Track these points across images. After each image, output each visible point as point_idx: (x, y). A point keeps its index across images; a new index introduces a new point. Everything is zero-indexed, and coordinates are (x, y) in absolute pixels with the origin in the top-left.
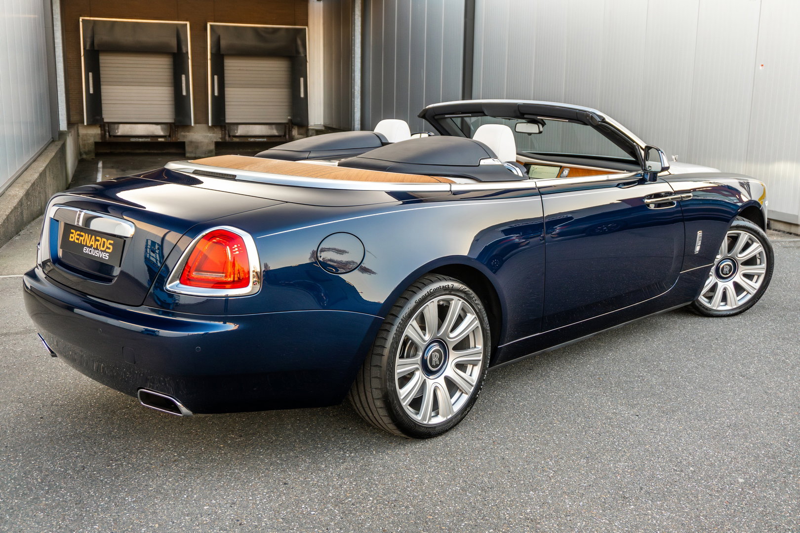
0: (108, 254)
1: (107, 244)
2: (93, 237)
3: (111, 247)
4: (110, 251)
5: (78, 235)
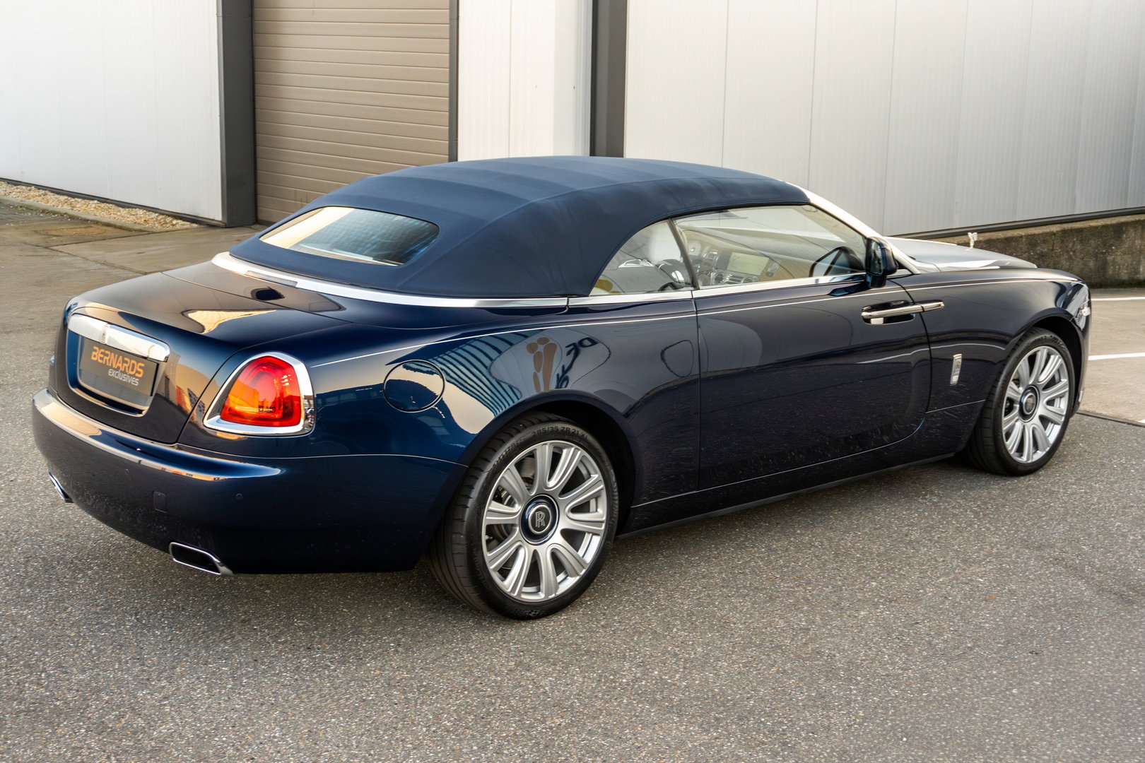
0: (137, 380)
1: (137, 368)
2: (121, 357)
3: (141, 371)
4: (140, 376)
5: (102, 353)
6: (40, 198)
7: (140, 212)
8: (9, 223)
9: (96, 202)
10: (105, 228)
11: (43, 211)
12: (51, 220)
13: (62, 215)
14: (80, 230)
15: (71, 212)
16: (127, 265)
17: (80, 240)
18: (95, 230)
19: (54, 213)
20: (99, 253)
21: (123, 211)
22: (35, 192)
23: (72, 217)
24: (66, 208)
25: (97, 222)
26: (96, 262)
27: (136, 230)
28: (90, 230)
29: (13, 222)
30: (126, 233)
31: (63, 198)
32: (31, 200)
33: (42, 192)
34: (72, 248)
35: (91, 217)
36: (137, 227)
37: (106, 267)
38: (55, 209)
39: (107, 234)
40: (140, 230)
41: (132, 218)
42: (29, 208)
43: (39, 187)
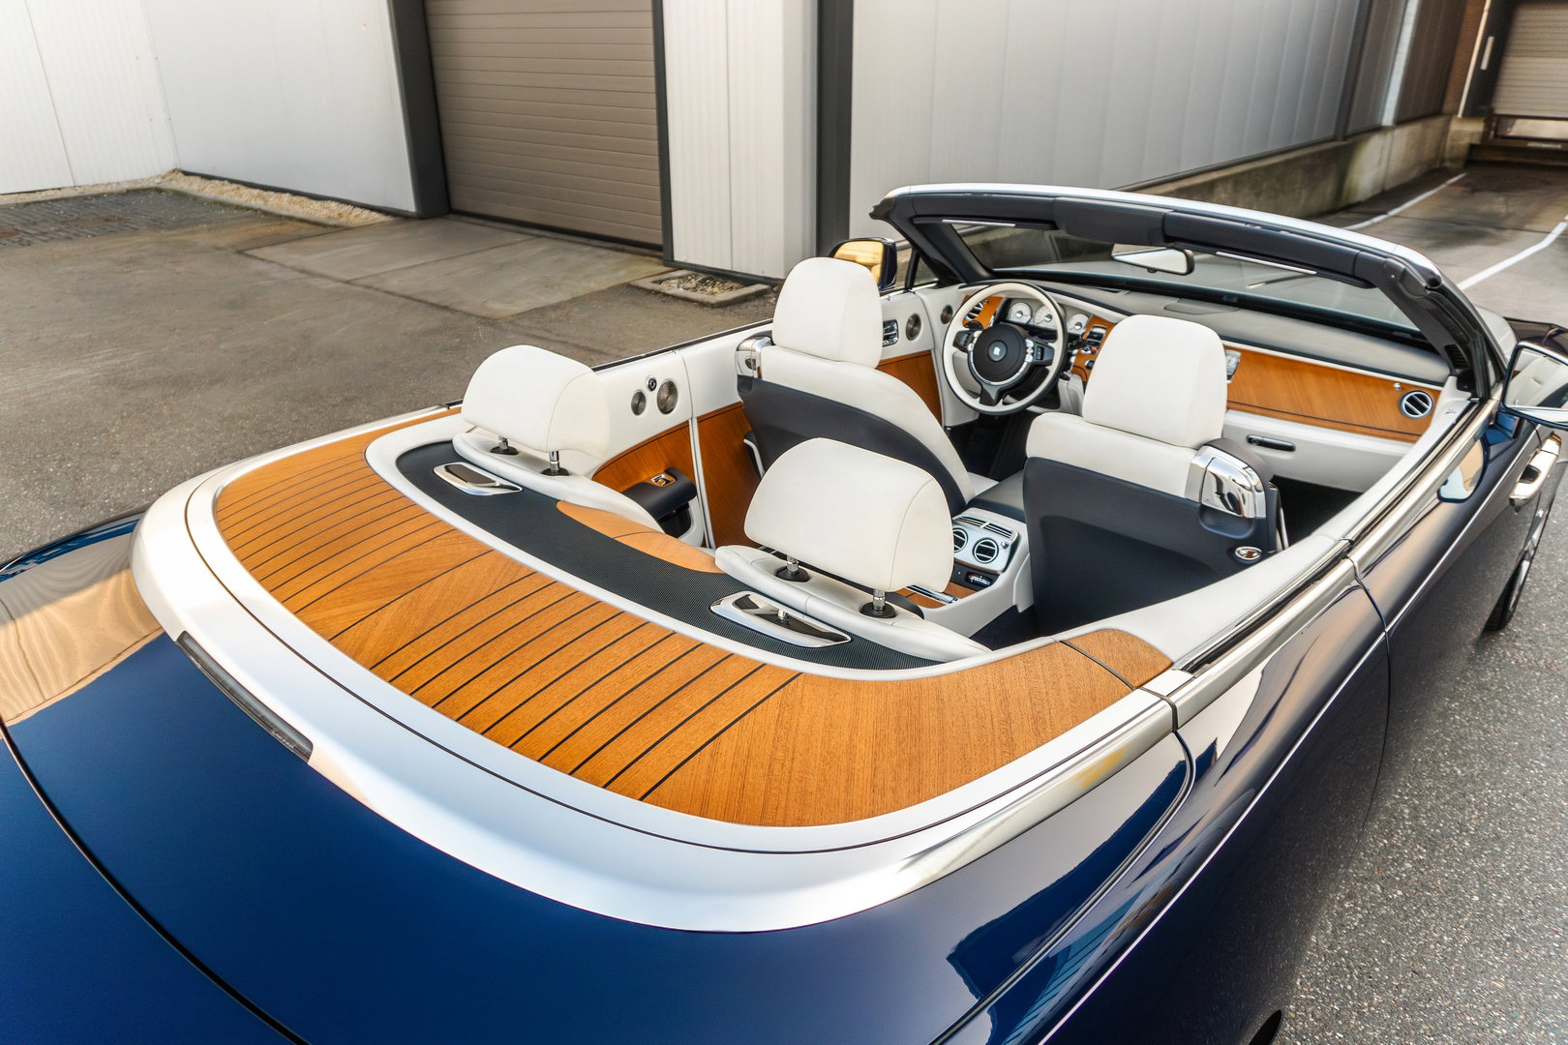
6: (233, 193)
7: (334, 205)
8: (203, 223)
9: (288, 194)
10: (299, 224)
11: (238, 207)
12: (245, 217)
13: (256, 210)
14: (274, 228)
15: (264, 208)
16: (325, 271)
17: (276, 241)
18: (290, 228)
19: (248, 209)
20: (296, 256)
21: (316, 204)
22: (229, 187)
23: (266, 213)
24: (258, 203)
25: (291, 218)
26: (294, 269)
27: (331, 226)
28: (284, 227)
29: (205, 222)
30: (321, 230)
31: (256, 192)
32: (225, 196)
33: (235, 186)
34: (266, 252)
35: (284, 213)
36: (331, 222)
37: (303, 275)
38: (248, 204)
39: (303, 232)
40: (335, 226)
41: (325, 212)
42: (223, 205)
43: (232, 181)
